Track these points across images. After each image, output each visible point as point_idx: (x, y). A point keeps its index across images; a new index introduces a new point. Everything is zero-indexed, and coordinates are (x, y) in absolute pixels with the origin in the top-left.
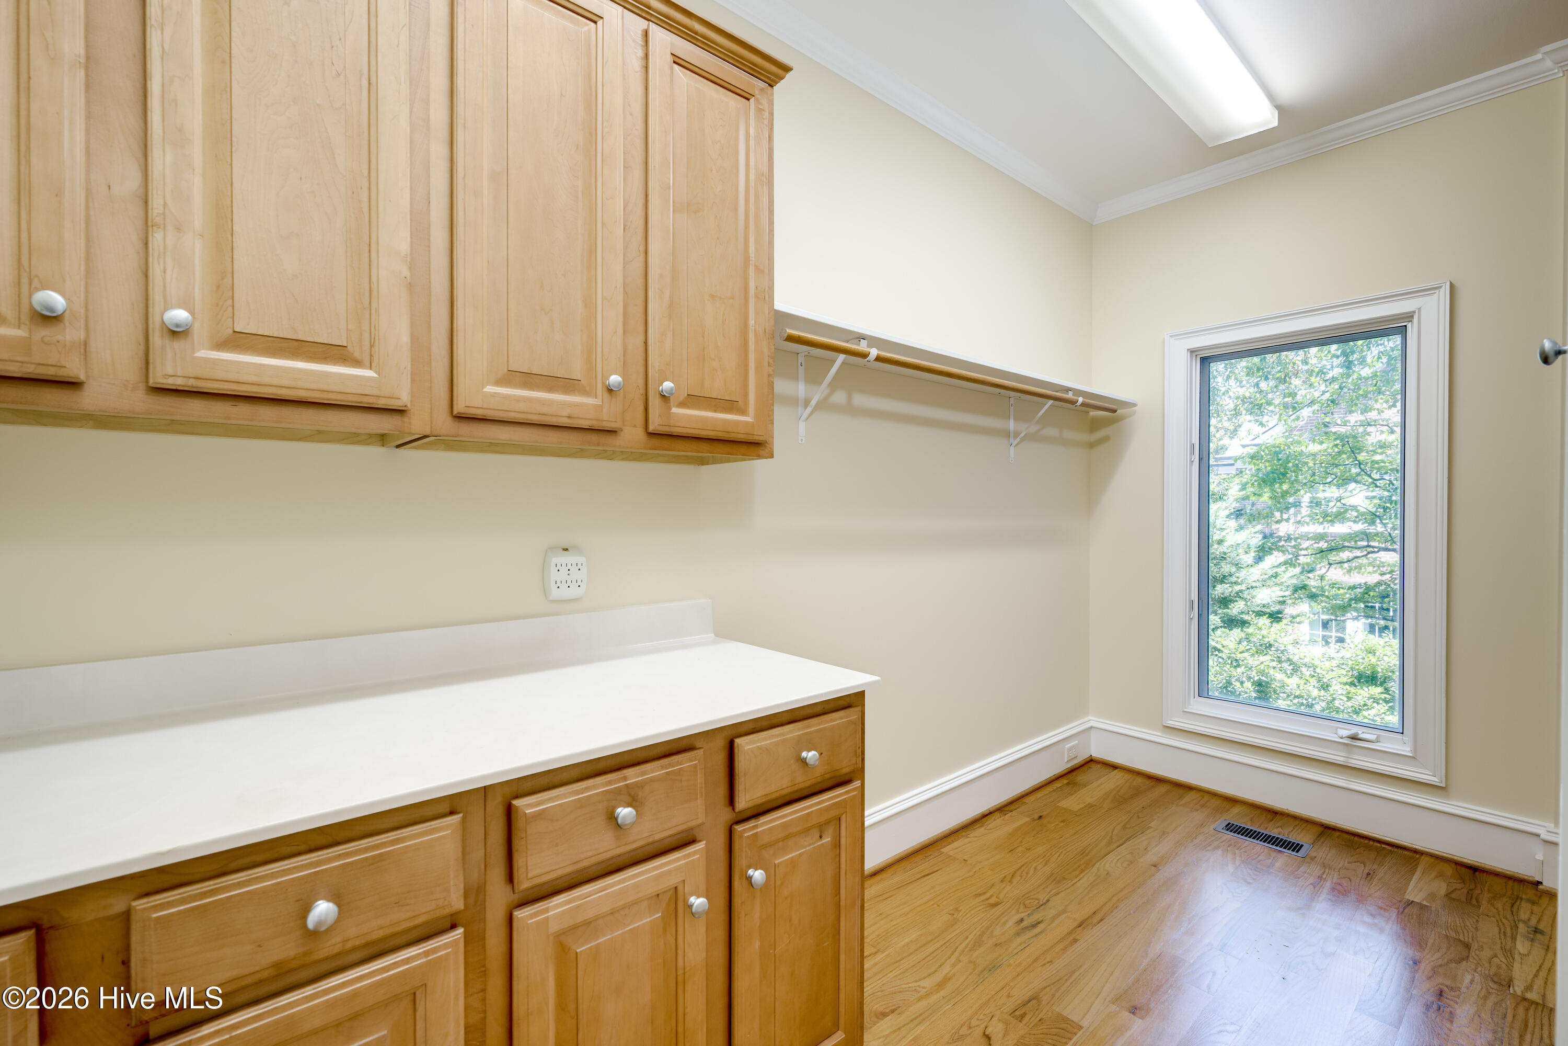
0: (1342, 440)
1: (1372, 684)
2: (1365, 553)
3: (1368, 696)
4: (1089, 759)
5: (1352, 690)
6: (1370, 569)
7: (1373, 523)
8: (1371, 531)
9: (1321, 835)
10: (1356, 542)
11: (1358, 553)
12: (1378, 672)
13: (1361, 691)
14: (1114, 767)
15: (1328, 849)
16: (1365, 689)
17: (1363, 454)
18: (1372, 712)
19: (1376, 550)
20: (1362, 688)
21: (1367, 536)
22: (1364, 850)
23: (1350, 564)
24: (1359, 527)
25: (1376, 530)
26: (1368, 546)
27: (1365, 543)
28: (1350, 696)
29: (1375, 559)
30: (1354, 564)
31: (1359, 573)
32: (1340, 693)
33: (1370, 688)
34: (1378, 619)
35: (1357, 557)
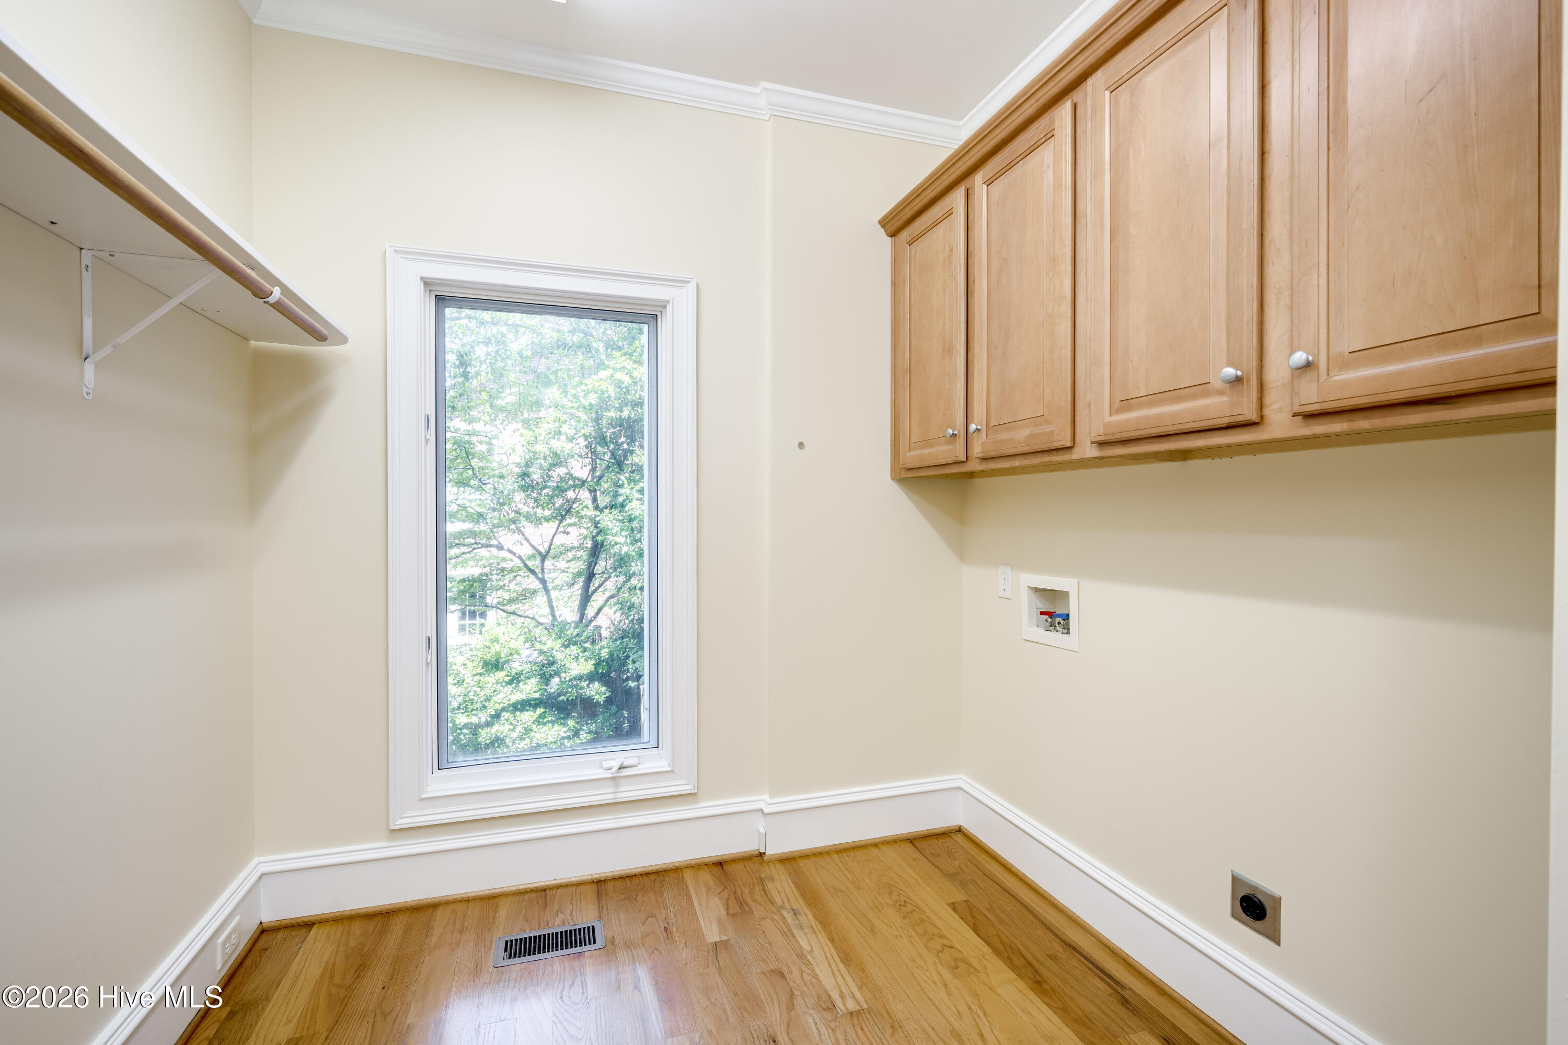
0: (459, 446)
1: (497, 670)
2: (471, 549)
3: (495, 681)
4: (259, 932)
5: (482, 679)
6: (472, 563)
7: (478, 522)
8: (476, 529)
9: (599, 896)
10: (464, 539)
11: (465, 549)
12: (501, 658)
13: (488, 679)
14: (307, 925)
15: (616, 914)
16: (492, 675)
17: (475, 460)
18: (501, 696)
19: (480, 546)
20: (489, 675)
21: (473, 534)
22: (643, 895)
23: (456, 560)
24: (467, 526)
25: (478, 528)
26: (476, 543)
27: (473, 541)
28: (480, 685)
29: (476, 554)
30: (460, 559)
31: (462, 567)
32: (472, 685)
33: (496, 673)
34: (479, 606)
35: (463, 553)
